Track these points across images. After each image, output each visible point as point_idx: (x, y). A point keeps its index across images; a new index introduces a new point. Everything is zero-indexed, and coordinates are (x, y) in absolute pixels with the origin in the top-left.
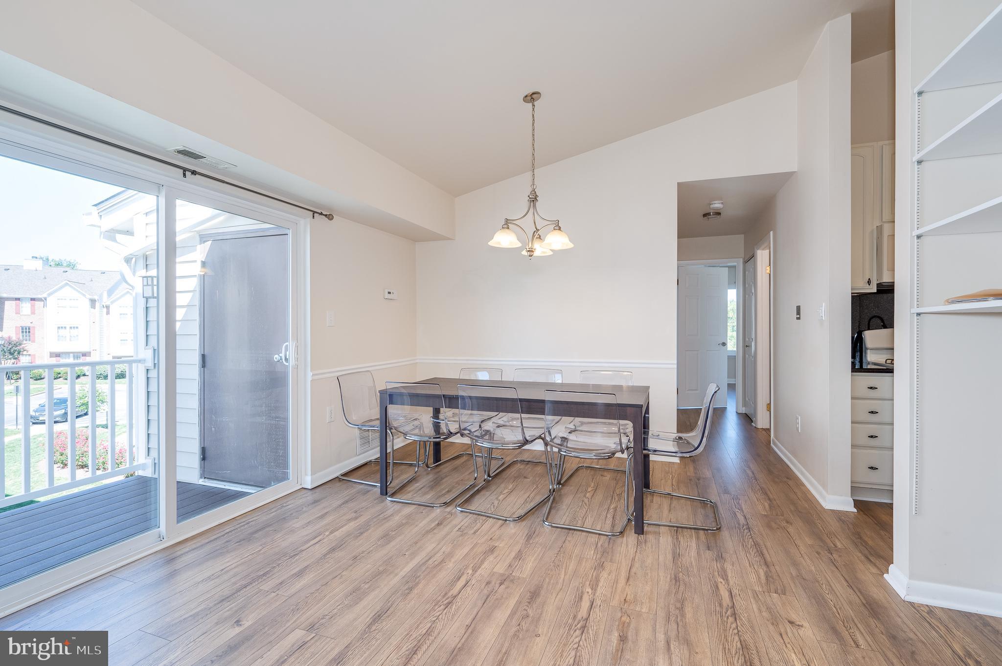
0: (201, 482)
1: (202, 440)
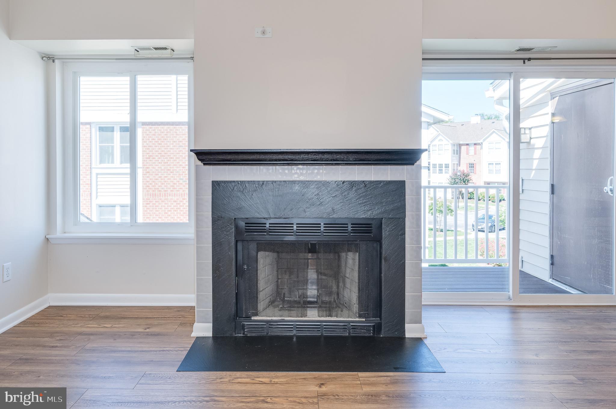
0: (550, 281)
1: (551, 249)
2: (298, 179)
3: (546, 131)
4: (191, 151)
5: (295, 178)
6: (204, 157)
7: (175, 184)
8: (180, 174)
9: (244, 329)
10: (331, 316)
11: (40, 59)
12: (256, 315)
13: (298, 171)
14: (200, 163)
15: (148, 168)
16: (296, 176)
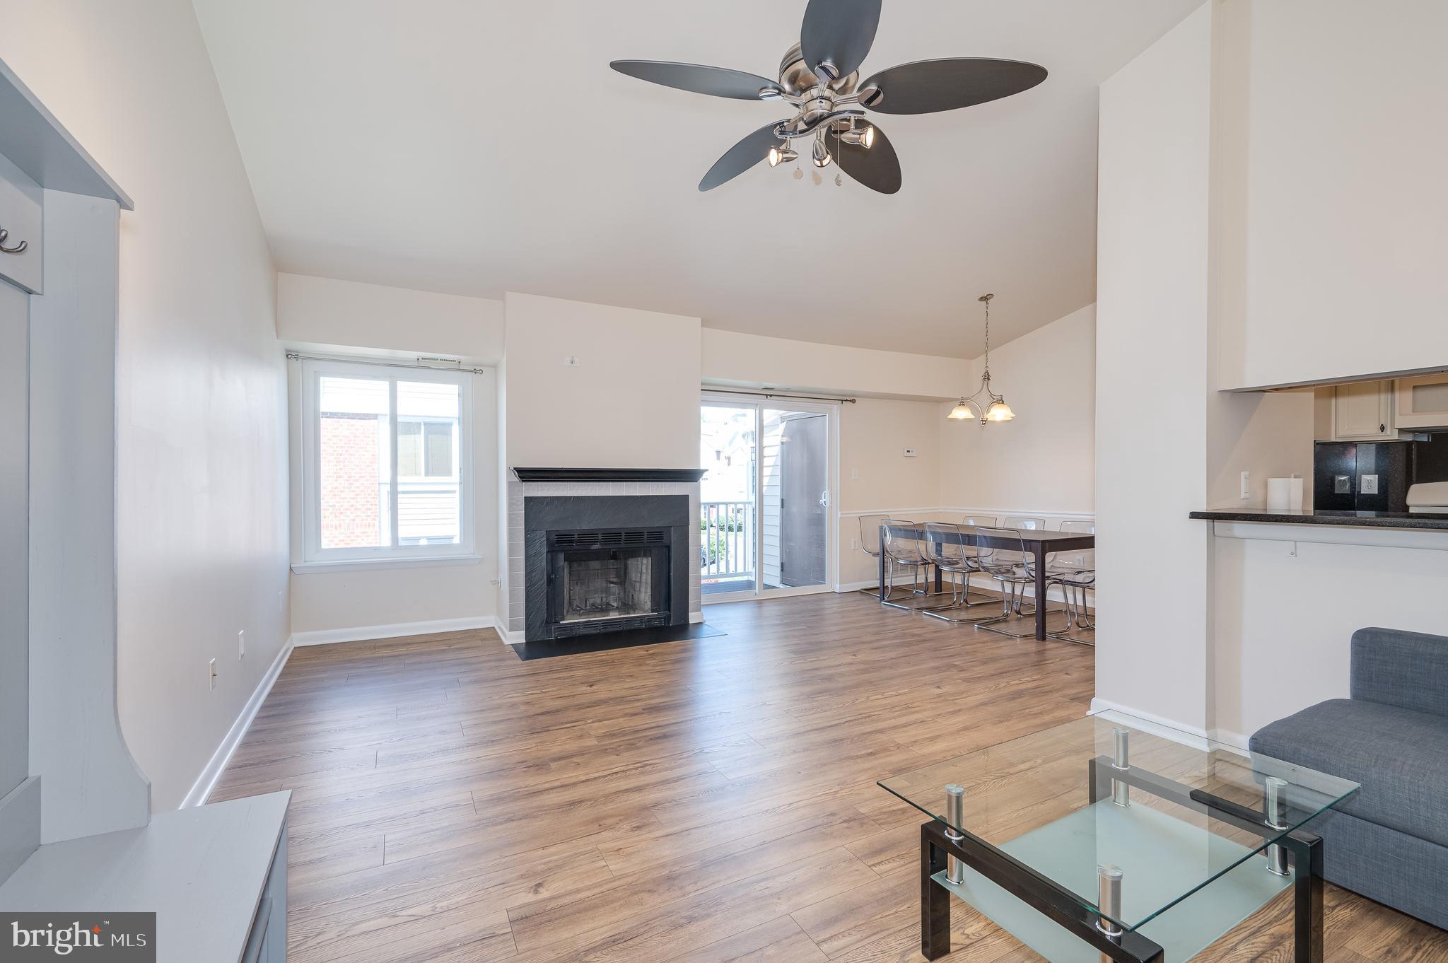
0: (781, 586)
1: (782, 558)
2: (603, 494)
4: (515, 469)
6: (525, 475)
9: (555, 632)
10: (629, 614)
11: (284, 356)
13: (604, 487)
14: (520, 480)
16: (602, 491)
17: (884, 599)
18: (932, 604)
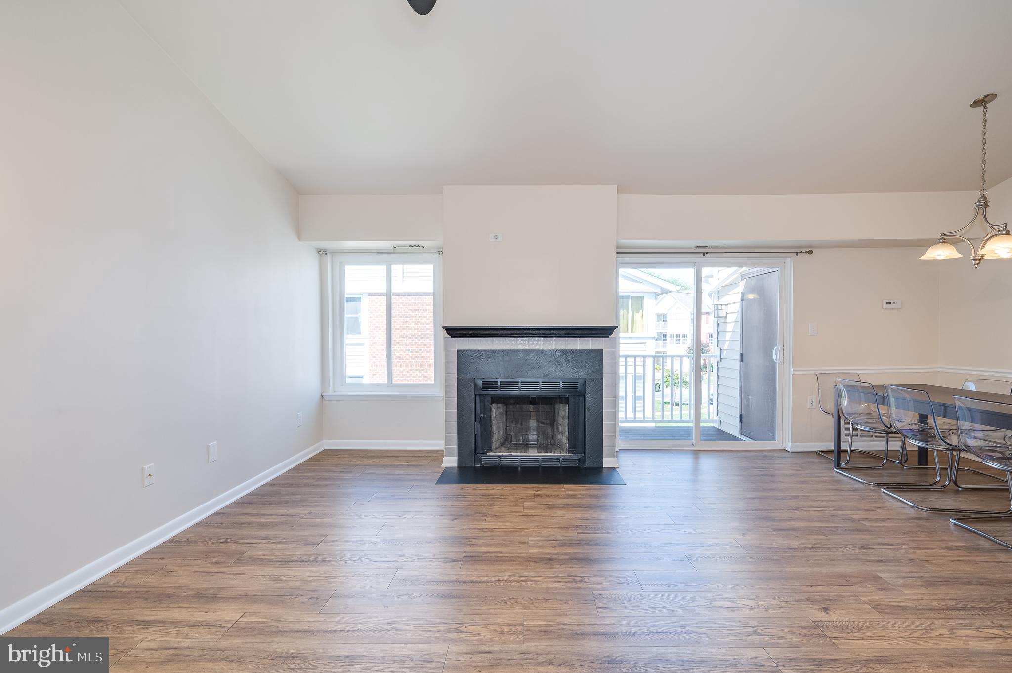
0: (736, 434)
1: (741, 409)
2: (522, 349)
3: (736, 308)
4: (443, 327)
5: (520, 347)
6: (452, 332)
7: (401, 354)
8: (406, 345)
9: (481, 461)
10: (548, 453)
11: (317, 253)
12: (491, 451)
13: (522, 342)
14: (448, 336)
15: (374, 339)
16: (520, 346)
17: (839, 465)
18: (912, 479)
